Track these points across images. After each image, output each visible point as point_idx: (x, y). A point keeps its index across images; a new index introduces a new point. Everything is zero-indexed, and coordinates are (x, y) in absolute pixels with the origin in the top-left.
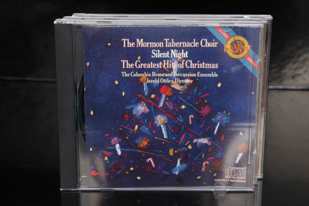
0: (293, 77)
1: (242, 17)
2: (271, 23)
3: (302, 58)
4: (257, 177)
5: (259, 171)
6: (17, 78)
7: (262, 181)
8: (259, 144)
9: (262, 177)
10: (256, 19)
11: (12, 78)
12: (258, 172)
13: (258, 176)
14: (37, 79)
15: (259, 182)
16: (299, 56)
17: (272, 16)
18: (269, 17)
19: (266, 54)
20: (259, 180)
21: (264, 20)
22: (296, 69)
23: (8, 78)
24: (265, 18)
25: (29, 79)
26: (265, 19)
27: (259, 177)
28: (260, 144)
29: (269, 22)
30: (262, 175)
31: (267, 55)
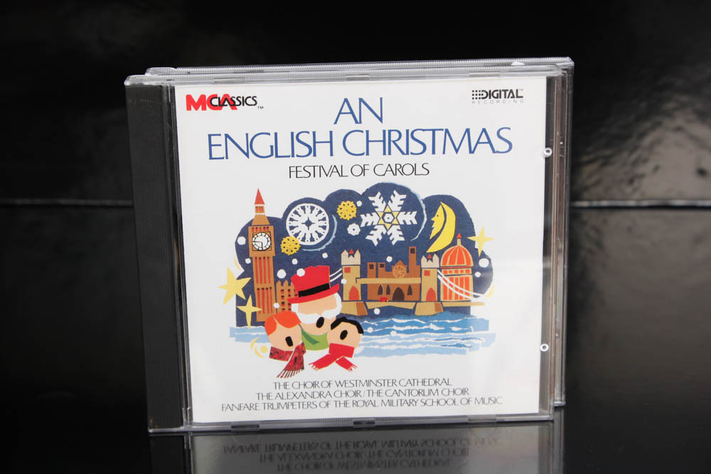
0: (631, 182)
1: (509, 65)
2: (570, 75)
3: (647, 141)
4: (552, 404)
5: (557, 391)
6: (38, 201)
7: (563, 411)
8: (553, 332)
9: (563, 403)
10: (539, 66)
11: (28, 201)
12: (554, 392)
13: (554, 400)
14: (82, 202)
15: (557, 414)
16: (642, 135)
17: (573, 60)
18: (567, 62)
19: (563, 140)
20: (556, 408)
21: (555, 68)
22: (635, 164)
23: (19, 201)
24: (558, 64)
25: (63, 201)
26: (558, 67)
27: (556, 402)
28: (556, 332)
29: (566, 72)
30: (563, 398)
31: (564, 143)
